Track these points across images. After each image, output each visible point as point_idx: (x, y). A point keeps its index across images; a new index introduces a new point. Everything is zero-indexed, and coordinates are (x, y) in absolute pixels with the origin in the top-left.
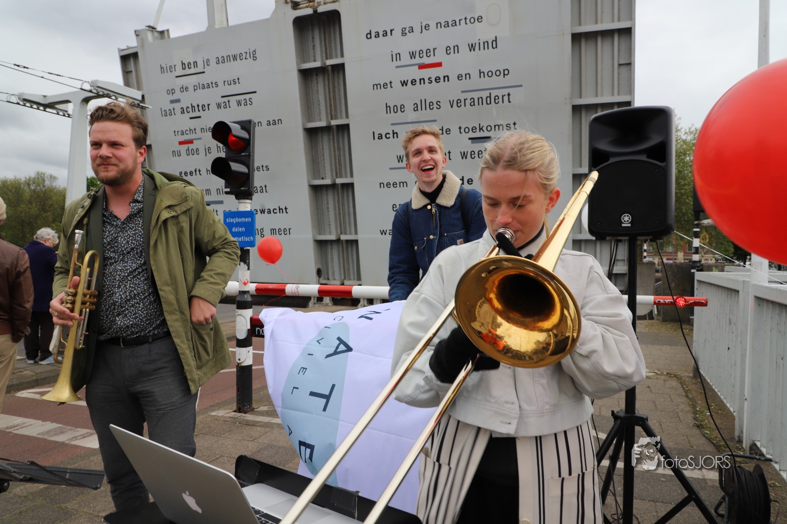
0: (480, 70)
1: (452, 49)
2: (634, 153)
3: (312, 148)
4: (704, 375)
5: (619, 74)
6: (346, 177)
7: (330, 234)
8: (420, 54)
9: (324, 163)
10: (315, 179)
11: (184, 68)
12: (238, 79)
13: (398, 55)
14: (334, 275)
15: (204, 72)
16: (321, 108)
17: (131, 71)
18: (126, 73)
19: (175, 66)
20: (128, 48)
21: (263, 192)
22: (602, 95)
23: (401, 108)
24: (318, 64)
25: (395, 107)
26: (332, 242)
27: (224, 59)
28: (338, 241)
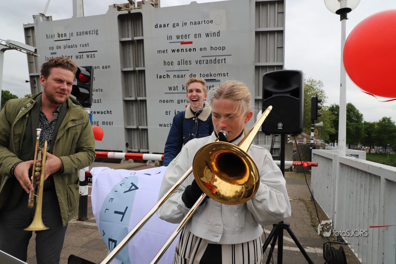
0: (211, 46)
1: (198, 35)
2: (284, 93)
3: (125, 81)
4: (316, 200)
5: (277, 52)
6: (143, 97)
7: (134, 126)
8: (181, 37)
9: (132, 89)
10: (126, 97)
11: (59, 36)
12: (88, 44)
13: (171, 37)
14: (135, 146)
15: (70, 39)
16: (131, 61)
17: (30, 36)
18: (27, 37)
19: (54, 35)
20: (29, 24)
21: (99, 102)
22: (269, 62)
23: (171, 63)
24: (130, 39)
25: (169, 63)
26: (134, 129)
27: (81, 34)
28: (138, 129)
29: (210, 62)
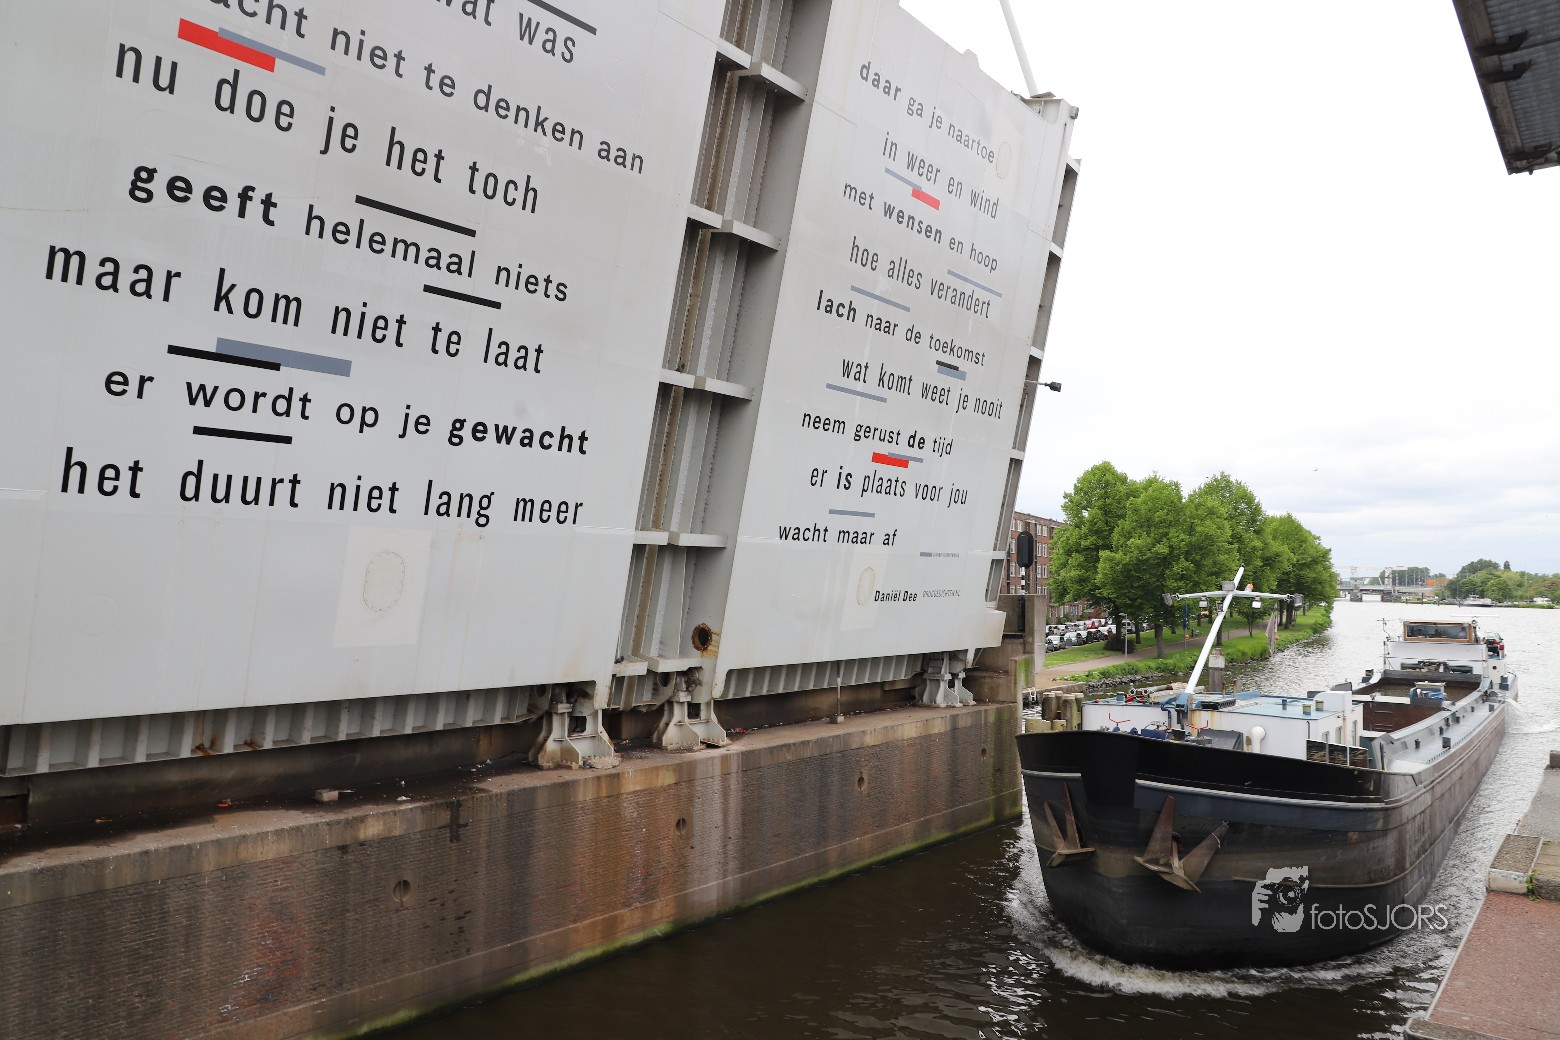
1: (955, 185)
8: (920, 166)
13: (894, 148)
21: (524, 368)
23: (872, 260)
25: (865, 254)
29: (960, 299)
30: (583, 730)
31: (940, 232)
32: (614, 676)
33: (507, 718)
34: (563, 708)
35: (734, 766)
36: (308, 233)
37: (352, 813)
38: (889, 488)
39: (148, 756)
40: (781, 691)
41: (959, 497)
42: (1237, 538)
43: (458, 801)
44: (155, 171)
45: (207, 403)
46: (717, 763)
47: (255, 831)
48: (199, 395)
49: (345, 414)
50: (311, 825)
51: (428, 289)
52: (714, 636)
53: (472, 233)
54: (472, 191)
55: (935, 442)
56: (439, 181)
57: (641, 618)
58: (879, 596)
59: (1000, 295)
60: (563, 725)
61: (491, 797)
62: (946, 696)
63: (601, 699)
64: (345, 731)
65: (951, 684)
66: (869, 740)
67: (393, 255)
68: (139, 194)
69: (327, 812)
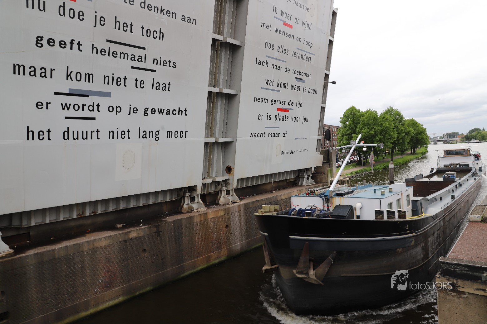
0: (304, 39)
1: (297, 20)
8: (285, 15)
13: (276, 9)
21: (165, 90)
23: (272, 47)
25: (270, 45)
29: (301, 57)
30: (195, 201)
31: (293, 36)
32: (202, 183)
33: (171, 199)
34: (188, 194)
35: (242, 208)
36: (93, 53)
37: (127, 230)
38: (283, 119)
39: (64, 218)
40: (255, 184)
41: (306, 120)
42: (396, 127)
43: (158, 225)
44: (43, 37)
45: (68, 109)
46: (237, 208)
47: (98, 238)
48: (65, 107)
49: (111, 109)
50: (115, 235)
51: (132, 67)
52: (232, 169)
53: (144, 49)
54: (143, 35)
55: (297, 103)
56: (132, 33)
57: (209, 165)
58: (283, 153)
59: (314, 55)
60: (188, 200)
61: (168, 222)
62: (306, 182)
63: (199, 191)
64: (122, 206)
65: (308, 179)
66: (283, 197)
67: (120, 58)
68: (38, 45)
69: (120, 230)
